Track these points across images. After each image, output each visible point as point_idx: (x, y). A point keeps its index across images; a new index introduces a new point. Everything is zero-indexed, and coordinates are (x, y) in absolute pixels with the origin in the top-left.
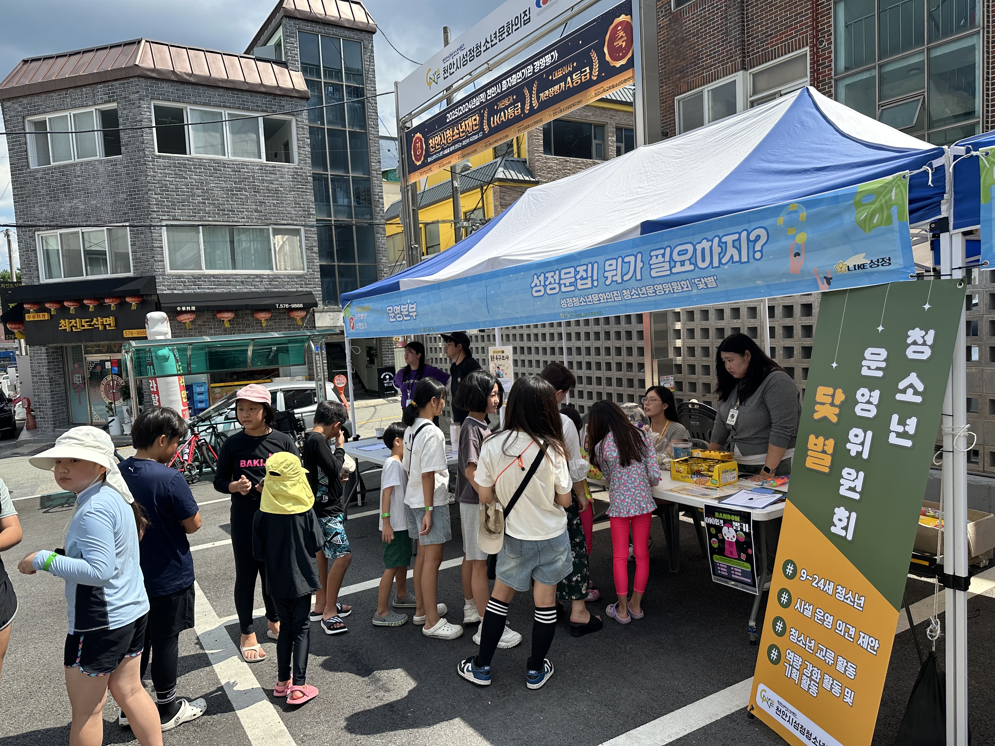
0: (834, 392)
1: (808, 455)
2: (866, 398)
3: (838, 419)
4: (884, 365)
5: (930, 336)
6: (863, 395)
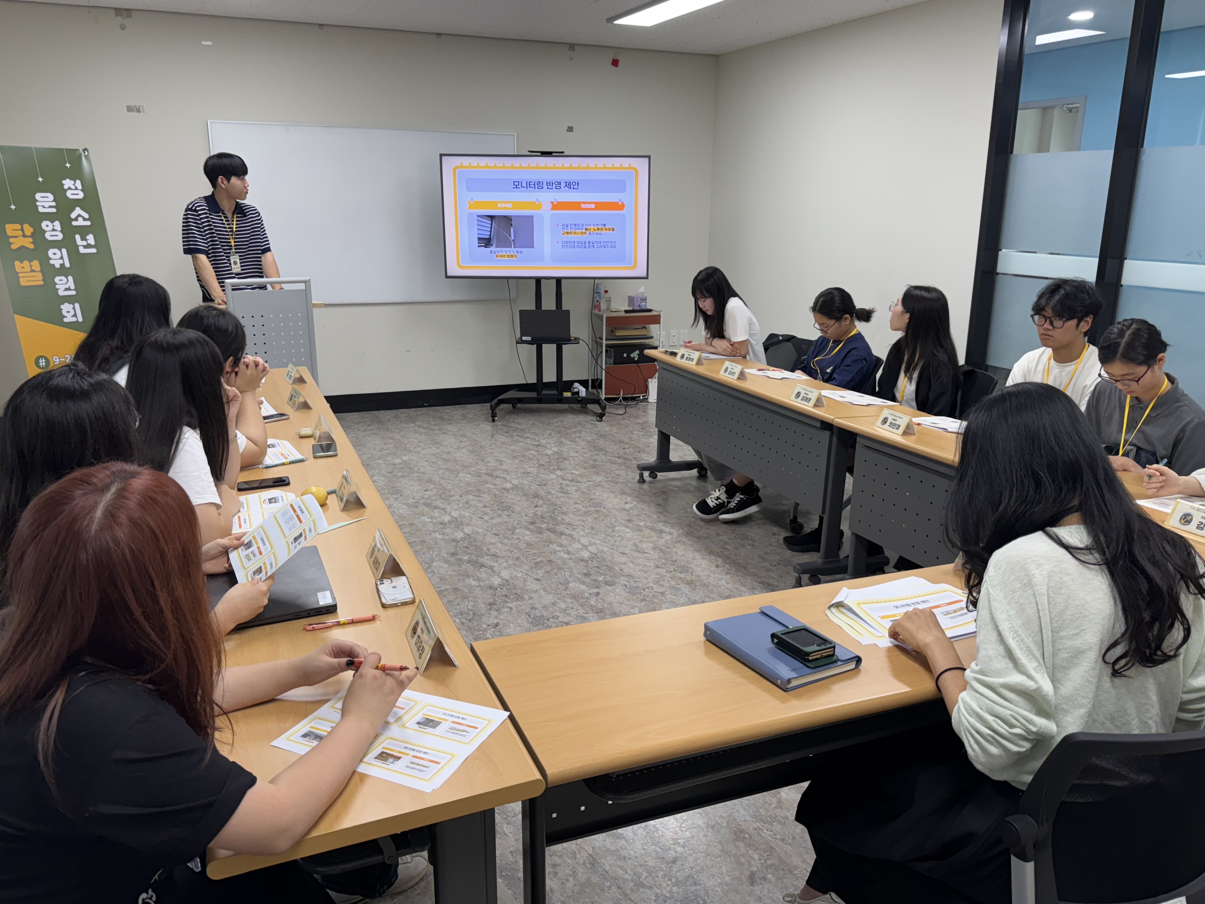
0: (22, 227)
1: (19, 277)
2: (51, 228)
3: (35, 245)
4: (54, 204)
5: (78, 184)
6: (47, 226)
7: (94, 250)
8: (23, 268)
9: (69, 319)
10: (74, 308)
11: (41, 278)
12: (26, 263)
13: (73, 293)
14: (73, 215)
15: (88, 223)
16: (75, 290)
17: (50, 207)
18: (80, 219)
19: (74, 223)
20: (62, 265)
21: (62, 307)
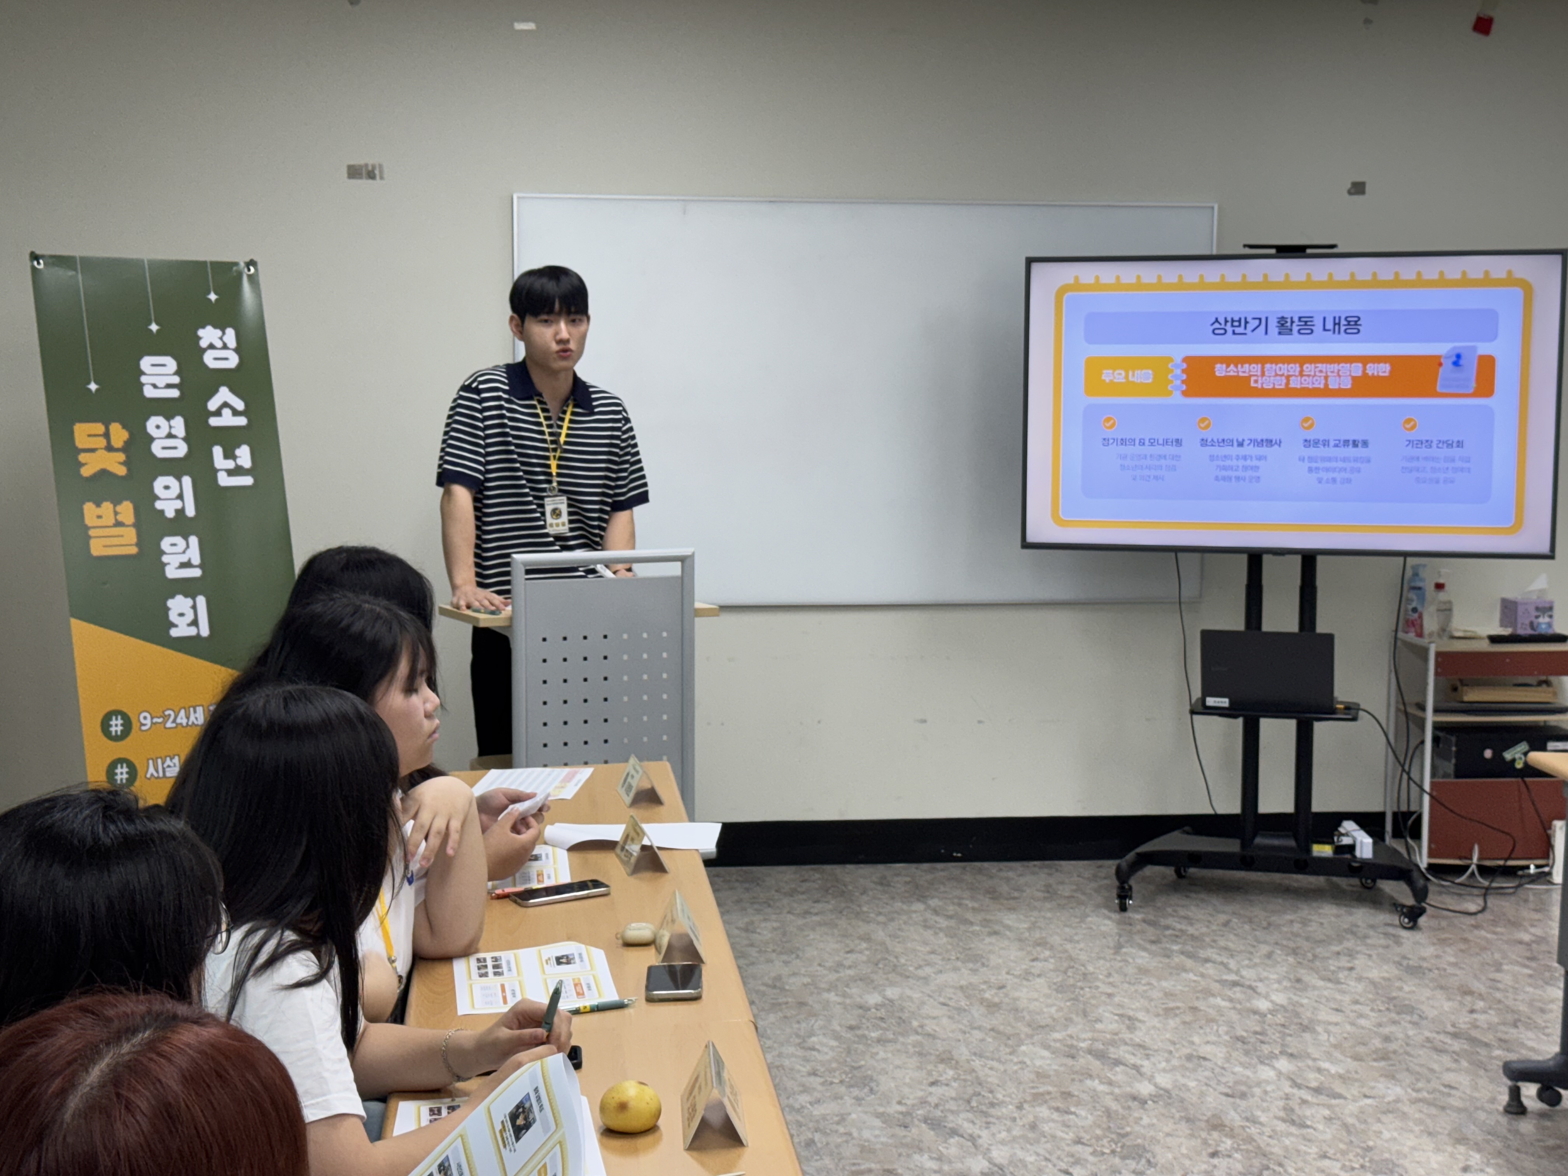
0: (107, 428)
2: (164, 431)
3: (129, 470)
4: (176, 380)
5: (230, 336)
6: (158, 427)
7: (248, 481)
8: (99, 517)
9: (181, 630)
10: (194, 607)
11: (134, 540)
12: (107, 506)
13: (196, 573)
14: (213, 405)
15: (242, 421)
16: (200, 566)
17: (169, 386)
18: (226, 412)
19: (214, 422)
20: (180, 512)
21: (170, 603)
